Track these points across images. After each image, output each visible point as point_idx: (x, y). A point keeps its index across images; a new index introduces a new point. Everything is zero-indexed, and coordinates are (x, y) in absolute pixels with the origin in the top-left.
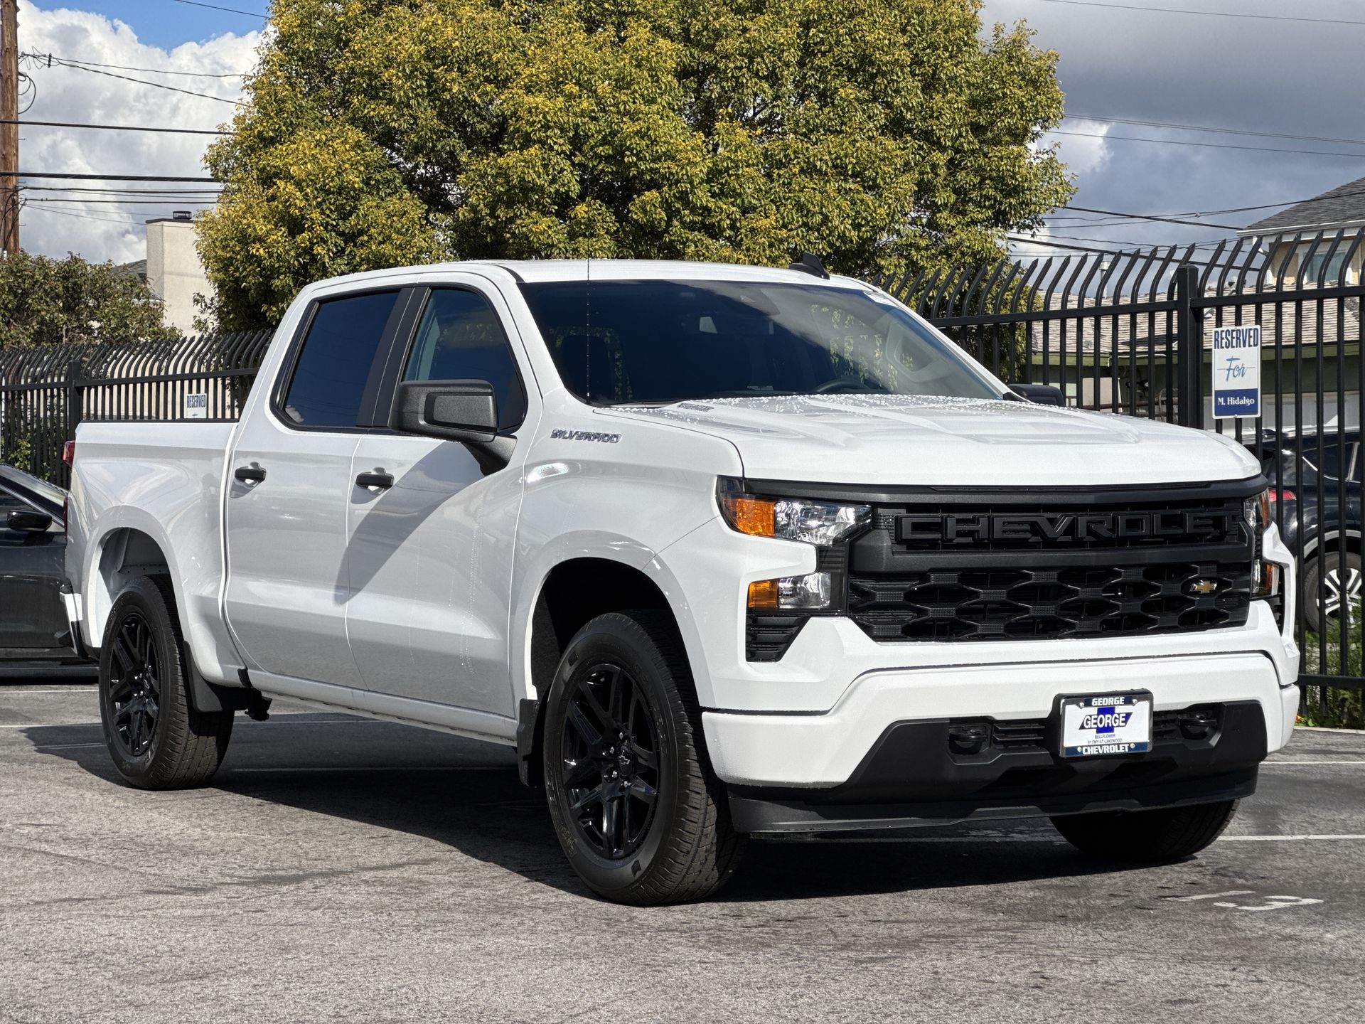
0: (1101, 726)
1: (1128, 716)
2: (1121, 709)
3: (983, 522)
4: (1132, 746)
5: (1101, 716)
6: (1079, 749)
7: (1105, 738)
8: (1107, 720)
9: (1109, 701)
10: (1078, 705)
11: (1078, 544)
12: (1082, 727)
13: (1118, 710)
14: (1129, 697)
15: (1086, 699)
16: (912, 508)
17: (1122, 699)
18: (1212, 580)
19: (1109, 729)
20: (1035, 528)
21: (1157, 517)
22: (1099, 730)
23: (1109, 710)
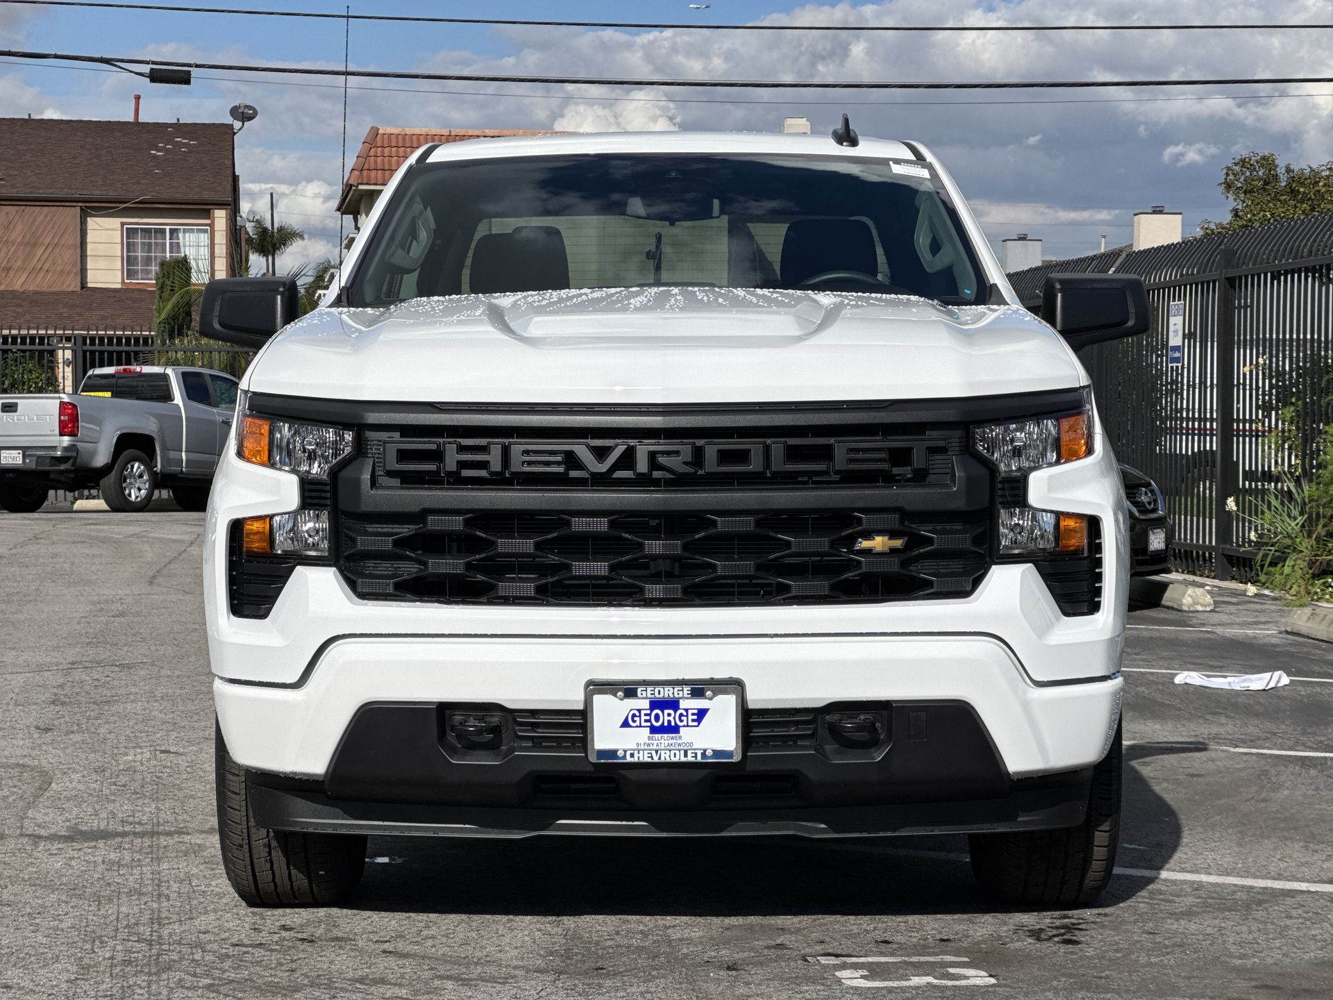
0: (658, 724)
1: (701, 714)
2: (690, 704)
3: (496, 451)
4: (709, 753)
5: (657, 711)
6: (620, 753)
7: (664, 740)
8: (667, 717)
9: (667, 693)
10: (615, 695)
11: (643, 482)
12: (625, 724)
13: (683, 704)
14: (699, 689)
15: (629, 690)
16: (408, 431)
17: (687, 689)
18: (893, 535)
19: (673, 729)
20: (571, 460)
21: (777, 447)
22: (654, 730)
23: (673, 704)
